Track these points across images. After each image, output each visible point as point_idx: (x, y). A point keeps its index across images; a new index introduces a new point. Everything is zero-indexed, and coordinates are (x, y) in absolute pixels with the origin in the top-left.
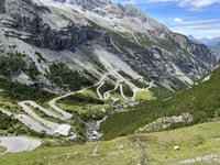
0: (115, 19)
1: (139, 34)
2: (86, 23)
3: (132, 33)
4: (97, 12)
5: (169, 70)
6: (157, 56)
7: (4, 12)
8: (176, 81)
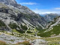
0: (23, 10)
1: (29, 14)
2: (20, 13)
3: (28, 14)
4: (18, 8)
5: (37, 23)
6: (34, 20)
7: (8, 13)
8: (38, 26)
